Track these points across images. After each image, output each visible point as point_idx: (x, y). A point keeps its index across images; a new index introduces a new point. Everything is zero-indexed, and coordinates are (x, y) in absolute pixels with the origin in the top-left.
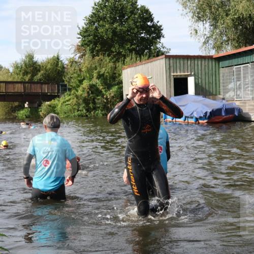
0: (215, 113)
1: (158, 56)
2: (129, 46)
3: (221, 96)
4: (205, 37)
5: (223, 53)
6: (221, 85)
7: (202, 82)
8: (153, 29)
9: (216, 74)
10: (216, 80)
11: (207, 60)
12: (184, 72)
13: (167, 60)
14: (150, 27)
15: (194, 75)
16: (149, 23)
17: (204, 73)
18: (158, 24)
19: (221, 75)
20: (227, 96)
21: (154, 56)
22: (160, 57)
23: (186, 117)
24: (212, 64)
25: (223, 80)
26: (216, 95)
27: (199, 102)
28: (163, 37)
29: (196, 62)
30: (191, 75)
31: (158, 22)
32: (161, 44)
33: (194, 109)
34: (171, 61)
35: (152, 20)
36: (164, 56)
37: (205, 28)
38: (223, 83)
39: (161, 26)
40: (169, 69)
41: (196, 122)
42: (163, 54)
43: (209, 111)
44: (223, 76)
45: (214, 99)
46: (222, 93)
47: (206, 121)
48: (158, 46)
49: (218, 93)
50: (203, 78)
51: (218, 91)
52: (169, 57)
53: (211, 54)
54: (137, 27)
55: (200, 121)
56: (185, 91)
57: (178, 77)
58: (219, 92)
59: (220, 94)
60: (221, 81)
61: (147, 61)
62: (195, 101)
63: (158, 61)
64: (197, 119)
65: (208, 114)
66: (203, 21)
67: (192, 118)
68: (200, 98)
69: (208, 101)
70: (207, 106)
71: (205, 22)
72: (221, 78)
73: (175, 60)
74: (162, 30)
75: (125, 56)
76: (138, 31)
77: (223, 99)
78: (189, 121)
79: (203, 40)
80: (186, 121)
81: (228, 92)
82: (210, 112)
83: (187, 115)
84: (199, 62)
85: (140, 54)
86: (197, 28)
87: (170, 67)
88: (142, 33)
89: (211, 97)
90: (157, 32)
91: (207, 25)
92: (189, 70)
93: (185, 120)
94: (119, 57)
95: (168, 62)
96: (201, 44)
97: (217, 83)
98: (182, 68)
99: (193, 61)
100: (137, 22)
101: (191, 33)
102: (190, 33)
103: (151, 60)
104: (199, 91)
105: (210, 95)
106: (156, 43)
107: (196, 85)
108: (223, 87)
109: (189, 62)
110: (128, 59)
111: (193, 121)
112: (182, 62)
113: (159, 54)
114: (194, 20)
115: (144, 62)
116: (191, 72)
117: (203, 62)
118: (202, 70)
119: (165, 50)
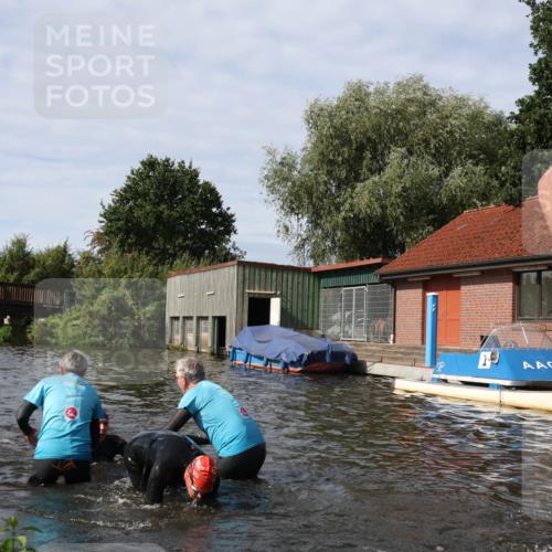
1: (226, 260)
2: (180, 241)
3: (320, 332)
5: (323, 267)
6: (321, 314)
7: (292, 307)
8: (220, 219)
9: (315, 297)
10: (313, 306)
11: (301, 274)
12: (266, 290)
13: (241, 268)
14: (215, 214)
15: (281, 296)
16: (214, 210)
18: (229, 212)
19: (322, 300)
20: (330, 331)
21: (220, 261)
22: (229, 263)
23: (268, 360)
24: (309, 281)
25: (325, 307)
26: (312, 329)
28: (235, 232)
29: (285, 275)
30: (275, 295)
31: (228, 209)
32: (231, 244)
33: (282, 348)
34: (247, 271)
35: (219, 205)
36: (235, 262)
37: (300, 225)
38: (325, 312)
39: (232, 216)
40: (243, 283)
41: (284, 369)
42: (233, 258)
43: (307, 353)
44: (325, 302)
45: (310, 335)
46: (321, 327)
47: (299, 369)
48: (226, 245)
49: (315, 326)
50: (295, 300)
51: (315, 323)
52: (243, 265)
53: (307, 266)
54: (196, 213)
55: (291, 369)
56: (265, 320)
57: (256, 296)
58: (318, 325)
59: (318, 329)
60: (322, 308)
61: (209, 267)
62: (283, 337)
63: (226, 269)
64: (286, 365)
65: (305, 359)
66: (298, 214)
67: (277, 362)
68: (291, 332)
69: (304, 337)
70: (303, 345)
71: (300, 216)
72: (322, 304)
73: (252, 270)
74: (234, 221)
75: (174, 256)
76: (197, 220)
77: (323, 336)
78: (273, 367)
79: (295, 242)
81: (331, 326)
82: (309, 356)
83: (270, 357)
84: (290, 277)
85: (197, 254)
86: (288, 224)
87: (244, 279)
88: (202, 224)
89: (305, 331)
90: (226, 223)
91: (304, 221)
92: (274, 288)
93: (266, 365)
94: (164, 260)
95: (241, 272)
97: (315, 312)
98: (262, 284)
99: (280, 274)
101: (279, 231)
102: (276, 230)
103: (215, 267)
104: (287, 319)
105: (303, 328)
106: (223, 241)
107: (283, 312)
108: (325, 317)
109: (274, 274)
110: (178, 261)
111: (277, 367)
112: (263, 273)
113: (227, 258)
114: (283, 212)
116: (276, 290)
117: (296, 277)
118: (292, 289)
119: (238, 253)
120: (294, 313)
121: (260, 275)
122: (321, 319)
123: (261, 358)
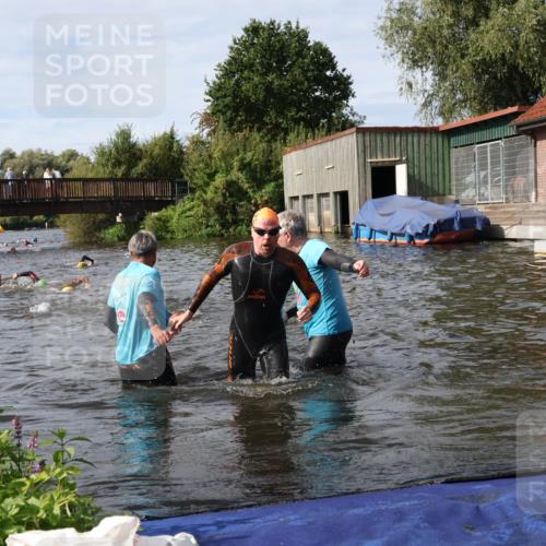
0: (443, 226)
1: (344, 129)
2: (293, 113)
3: (453, 197)
4: (426, 95)
5: (455, 123)
6: (453, 177)
7: (419, 173)
8: (335, 83)
9: (445, 159)
10: (444, 169)
11: (428, 135)
12: (389, 157)
13: (360, 135)
14: (330, 79)
15: (407, 162)
16: (328, 73)
17: (423, 158)
18: (345, 74)
19: (453, 161)
20: (464, 195)
21: (338, 130)
22: (347, 132)
23: (392, 234)
24: (437, 141)
25: (457, 168)
26: (444, 195)
27: (414, 207)
28: (353, 96)
29: (410, 138)
30: (400, 162)
31: (344, 70)
32: (349, 109)
33: (406, 220)
34: (367, 138)
35: (333, 67)
36: (354, 129)
37: (425, 78)
38: (457, 174)
39: (349, 77)
40: (364, 151)
41: (409, 242)
42: (352, 125)
43: (432, 223)
44: (456, 163)
45: (441, 203)
46: (454, 192)
47: (426, 241)
48: (344, 112)
49: (447, 192)
50: (422, 165)
51: (447, 187)
52: (363, 131)
53: (435, 125)
54: (307, 79)
55: (417, 241)
56: (391, 190)
57: (380, 165)
58: (450, 190)
59: (450, 194)
60: (453, 171)
61: (326, 138)
62: (408, 207)
63: (344, 140)
64: (411, 238)
65: (431, 229)
66: (421, 67)
67: (402, 235)
68: (417, 201)
69: (431, 206)
70: (427, 213)
71: (424, 69)
72: (453, 166)
73: (373, 136)
74: (351, 83)
75: (286, 132)
76: (310, 87)
77: (457, 202)
78: (399, 241)
79: (421, 100)
80: (394, 240)
81: (464, 190)
82: (435, 226)
83: (394, 231)
84: (416, 139)
85: (312, 125)
86: (411, 80)
87: (364, 147)
88: (316, 91)
89: (436, 198)
90: (342, 87)
91: (429, 74)
92: (398, 154)
93: (390, 240)
94: (277, 134)
95: (361, 140)
96: (419, 107)
97: (446, 176)
98: (385, 149)
99: (404, 138)
100: (308, 71)
101: (401, 89)
102: (399, 88)
103: (332, 137)
104: (415, 188)
105: (433, 195)
106: (340, 107)
107: (410, 179)
108: (457, 180)
109: (398, 139)
110: (292, 136)
111: (403, 240)
112: (385, 139)
113: (346, 125)
114: (405, 66)
115: (319, 141)
116: (401, 156)
117: (422, 138)
118: (419, 152)
119: (356, 118)
120: (423, 179)
121: (382, 140)
122: (454, 183)
123: (385, 233)
